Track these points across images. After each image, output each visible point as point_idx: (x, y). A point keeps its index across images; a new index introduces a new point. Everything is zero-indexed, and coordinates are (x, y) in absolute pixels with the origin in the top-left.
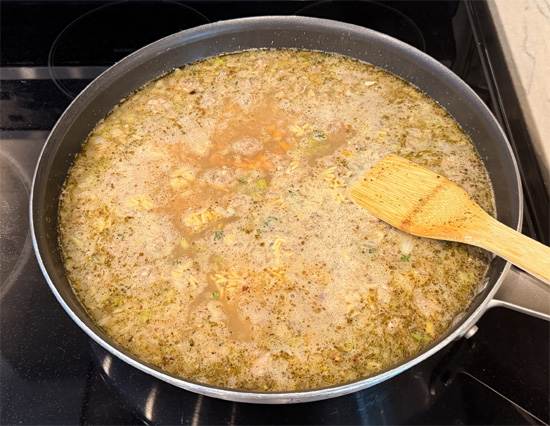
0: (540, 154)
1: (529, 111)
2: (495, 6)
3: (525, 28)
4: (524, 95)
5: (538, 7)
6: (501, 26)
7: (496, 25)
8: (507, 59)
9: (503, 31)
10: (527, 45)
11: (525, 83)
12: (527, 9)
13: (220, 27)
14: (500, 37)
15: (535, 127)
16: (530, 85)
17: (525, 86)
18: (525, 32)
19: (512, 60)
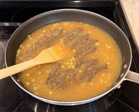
0: (136, 43)
1: (133, 33)
2: (124, 8)
3: (131, 13)
4: (132, 29)
5: (135, 8)
6: (125, 13)
7: (124, 13)
8: (127, 21)
9: (126, 14)
10: (132, 17)
11: (132, 26)
12: (132, 9)
13: (55, 11)
14: (125, 16)
15: (134, 37)
16: (133, 27)
17: (132, 27)
18: (132, 14)
19: (128, 21)
